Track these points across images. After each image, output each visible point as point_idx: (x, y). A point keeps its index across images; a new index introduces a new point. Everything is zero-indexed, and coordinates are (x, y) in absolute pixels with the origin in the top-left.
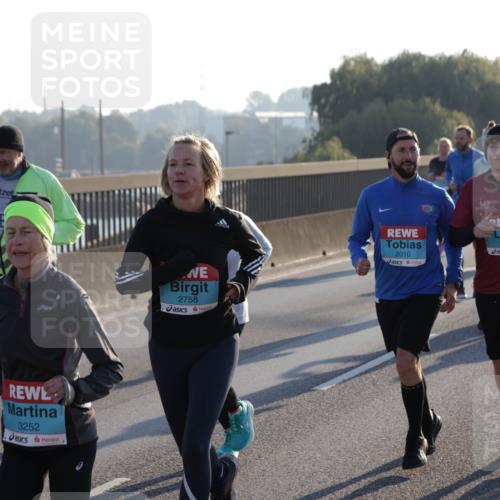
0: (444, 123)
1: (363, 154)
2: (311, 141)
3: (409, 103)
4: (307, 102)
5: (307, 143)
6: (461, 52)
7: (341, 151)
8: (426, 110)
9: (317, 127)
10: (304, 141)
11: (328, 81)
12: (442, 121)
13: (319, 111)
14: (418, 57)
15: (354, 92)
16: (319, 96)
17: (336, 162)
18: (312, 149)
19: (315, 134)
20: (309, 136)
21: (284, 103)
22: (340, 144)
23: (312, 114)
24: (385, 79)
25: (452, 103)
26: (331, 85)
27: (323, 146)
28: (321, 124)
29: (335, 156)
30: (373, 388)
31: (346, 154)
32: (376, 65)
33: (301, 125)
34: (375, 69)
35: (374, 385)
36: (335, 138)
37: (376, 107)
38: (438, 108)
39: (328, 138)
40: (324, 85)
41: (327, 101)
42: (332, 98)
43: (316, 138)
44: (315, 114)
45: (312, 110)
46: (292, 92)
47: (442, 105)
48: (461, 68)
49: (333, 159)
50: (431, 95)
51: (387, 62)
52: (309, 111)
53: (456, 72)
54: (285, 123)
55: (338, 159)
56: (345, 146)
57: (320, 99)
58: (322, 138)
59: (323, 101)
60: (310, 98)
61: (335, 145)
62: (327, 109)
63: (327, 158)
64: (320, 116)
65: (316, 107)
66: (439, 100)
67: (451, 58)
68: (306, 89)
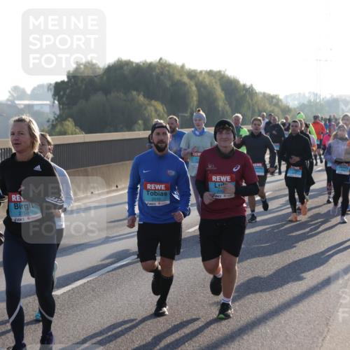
0: (146, 109)
1: (89, 131)
2: (53, 121)
3: (122, 95)
4: (50, 94)
5: (50, 123)
6: (158, 60)
7: (74, 128)
8: (133, 100)
9: (58, 112)
10: (48, 121)
11: (66, 79)
12: (144, 107)
13: (58, 101)
14: (128, 63)
15: (84, 87)
16: (59, 90)
17: (71, 136)
18: (54, 126)
19: (56, 117)
20: (52, 117)
21: (35, 94)
22: (73, 124)
23: (54, 102)
24: (105, 78)
25: (151, 96)
26: (68, 82)
27: (62, 125)
28: (60, 109)
29: (70, 132)
30: (92, 293)
31: (77, 131)
32: (99, 68)
33: (47, 110)
34: (98, 70)
35: (93, 291)
36: (70, 119)
37: (98, 98)
38: (141, 98)
39: (65, 119)
40: (63, 82)
41: (64, 94)
42: (68, 91)
43: (56, 119)
44: (56, 102)
45: (54, 99)
46: (40, 86)
47: (144, 96)
48: (158, 71)
49: (69, 134)
50: (137, 90)
51: (106, 66)
52: (52, 100)
53: (154, 73)
54: (36, 108)
55: (72, 134)
56: (76, 125)
57: (60, 92)
58: (60, 119)
59: (62, 93)
60: (53, 90)
61: (70, 124)
62: (64, 99)
63: (64, 133)
64: (59, 104)
65: (57, 98)
66: (142, 93)
67: (151, 64)
68: (51, 84)
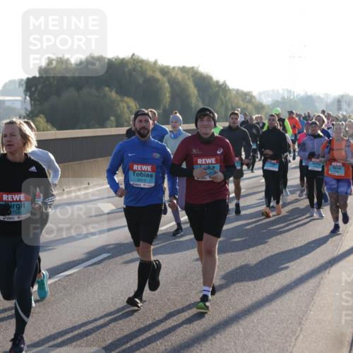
0: (118, 105)
1: (61, 127)
3: (94, 91)
4: (22, 89)
6: (130, 56)
7: (45, 124)
8: (105, 96)
9: (29, 108)
11: (37, 75)
12: (116, 104)
13: (30, 97)
15: (55, 82)
16: (30, 86)
17: (42, 132)
19: (28, 113)
20: (23, 114)
21: (7, 90)
22: (45, 120)
23: (25, 98)
25: (123, 92)
26: (39, 78)
28: (31, 105)
29: (41, 129)
30: (63, 292)
31: (49, 127)
33: (18, 106)
35: (64, 289)
36: (41, 115)
37: (70, 93)
38: (113, 94)
39: (37, 116)
40: (34, 78)
41: (36, 90)
42: (39, 87)
43: (28, 116)
44: (28, 98)
45: (26, 95)
46: (12, 82)
47: (117, 92)
48: (130, 67)
50: (109, 86)
52: (24, 96)
53: (126, 70)
54: (7, 104)
55: (44, 131)
56: (48, 121)
57: (31, 88)
58: (32, 115)
59: (33, 89)
60: (24, 86)
61: (41, 120)
62: (36, 95)
64: (31, 99)
65: (28, 94)
66: (115, 89)
67: (123, 59)
68: (22, 80)
